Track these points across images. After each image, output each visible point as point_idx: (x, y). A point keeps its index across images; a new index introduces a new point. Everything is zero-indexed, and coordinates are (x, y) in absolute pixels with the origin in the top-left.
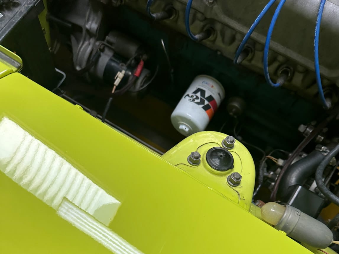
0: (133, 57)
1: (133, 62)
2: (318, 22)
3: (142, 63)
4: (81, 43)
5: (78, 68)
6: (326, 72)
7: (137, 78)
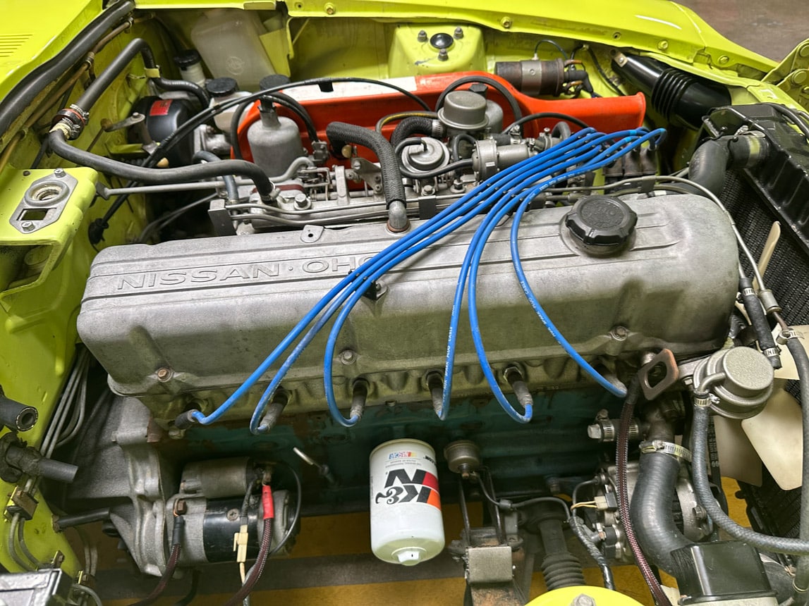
0: (249, 492)
1: (251, 500)
2: (535, 305)
3: (267, 489)
4: (138, 522)
5: (151, 570)
6: (582, 348)
7: (273, 520)
